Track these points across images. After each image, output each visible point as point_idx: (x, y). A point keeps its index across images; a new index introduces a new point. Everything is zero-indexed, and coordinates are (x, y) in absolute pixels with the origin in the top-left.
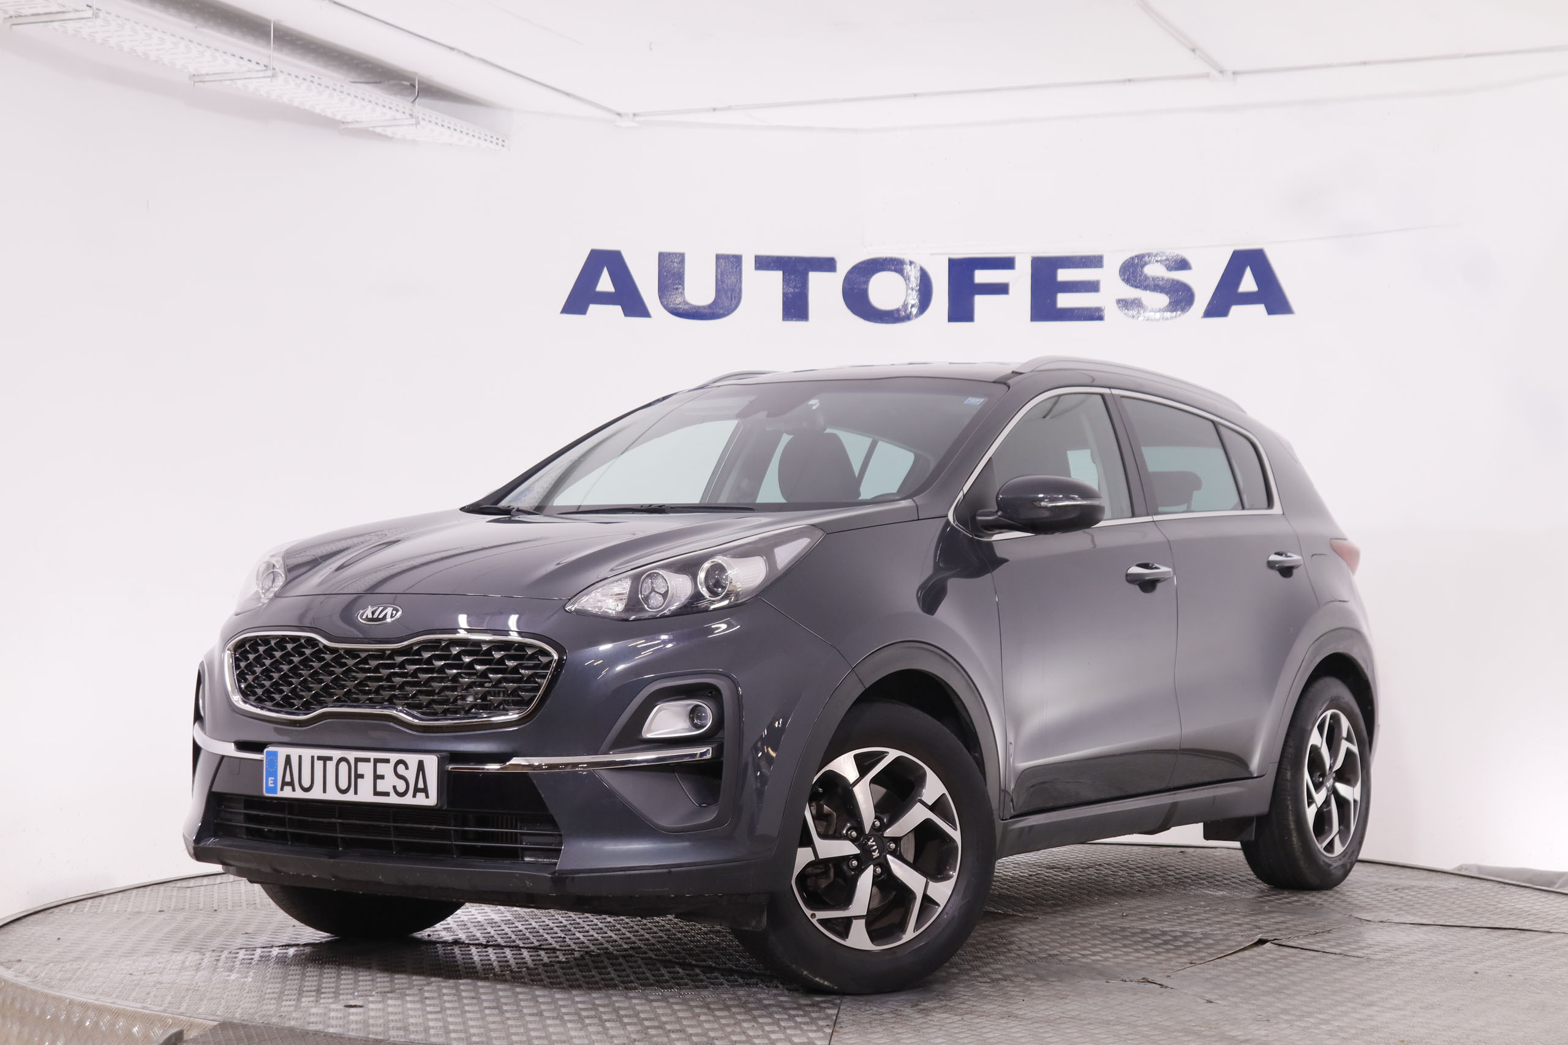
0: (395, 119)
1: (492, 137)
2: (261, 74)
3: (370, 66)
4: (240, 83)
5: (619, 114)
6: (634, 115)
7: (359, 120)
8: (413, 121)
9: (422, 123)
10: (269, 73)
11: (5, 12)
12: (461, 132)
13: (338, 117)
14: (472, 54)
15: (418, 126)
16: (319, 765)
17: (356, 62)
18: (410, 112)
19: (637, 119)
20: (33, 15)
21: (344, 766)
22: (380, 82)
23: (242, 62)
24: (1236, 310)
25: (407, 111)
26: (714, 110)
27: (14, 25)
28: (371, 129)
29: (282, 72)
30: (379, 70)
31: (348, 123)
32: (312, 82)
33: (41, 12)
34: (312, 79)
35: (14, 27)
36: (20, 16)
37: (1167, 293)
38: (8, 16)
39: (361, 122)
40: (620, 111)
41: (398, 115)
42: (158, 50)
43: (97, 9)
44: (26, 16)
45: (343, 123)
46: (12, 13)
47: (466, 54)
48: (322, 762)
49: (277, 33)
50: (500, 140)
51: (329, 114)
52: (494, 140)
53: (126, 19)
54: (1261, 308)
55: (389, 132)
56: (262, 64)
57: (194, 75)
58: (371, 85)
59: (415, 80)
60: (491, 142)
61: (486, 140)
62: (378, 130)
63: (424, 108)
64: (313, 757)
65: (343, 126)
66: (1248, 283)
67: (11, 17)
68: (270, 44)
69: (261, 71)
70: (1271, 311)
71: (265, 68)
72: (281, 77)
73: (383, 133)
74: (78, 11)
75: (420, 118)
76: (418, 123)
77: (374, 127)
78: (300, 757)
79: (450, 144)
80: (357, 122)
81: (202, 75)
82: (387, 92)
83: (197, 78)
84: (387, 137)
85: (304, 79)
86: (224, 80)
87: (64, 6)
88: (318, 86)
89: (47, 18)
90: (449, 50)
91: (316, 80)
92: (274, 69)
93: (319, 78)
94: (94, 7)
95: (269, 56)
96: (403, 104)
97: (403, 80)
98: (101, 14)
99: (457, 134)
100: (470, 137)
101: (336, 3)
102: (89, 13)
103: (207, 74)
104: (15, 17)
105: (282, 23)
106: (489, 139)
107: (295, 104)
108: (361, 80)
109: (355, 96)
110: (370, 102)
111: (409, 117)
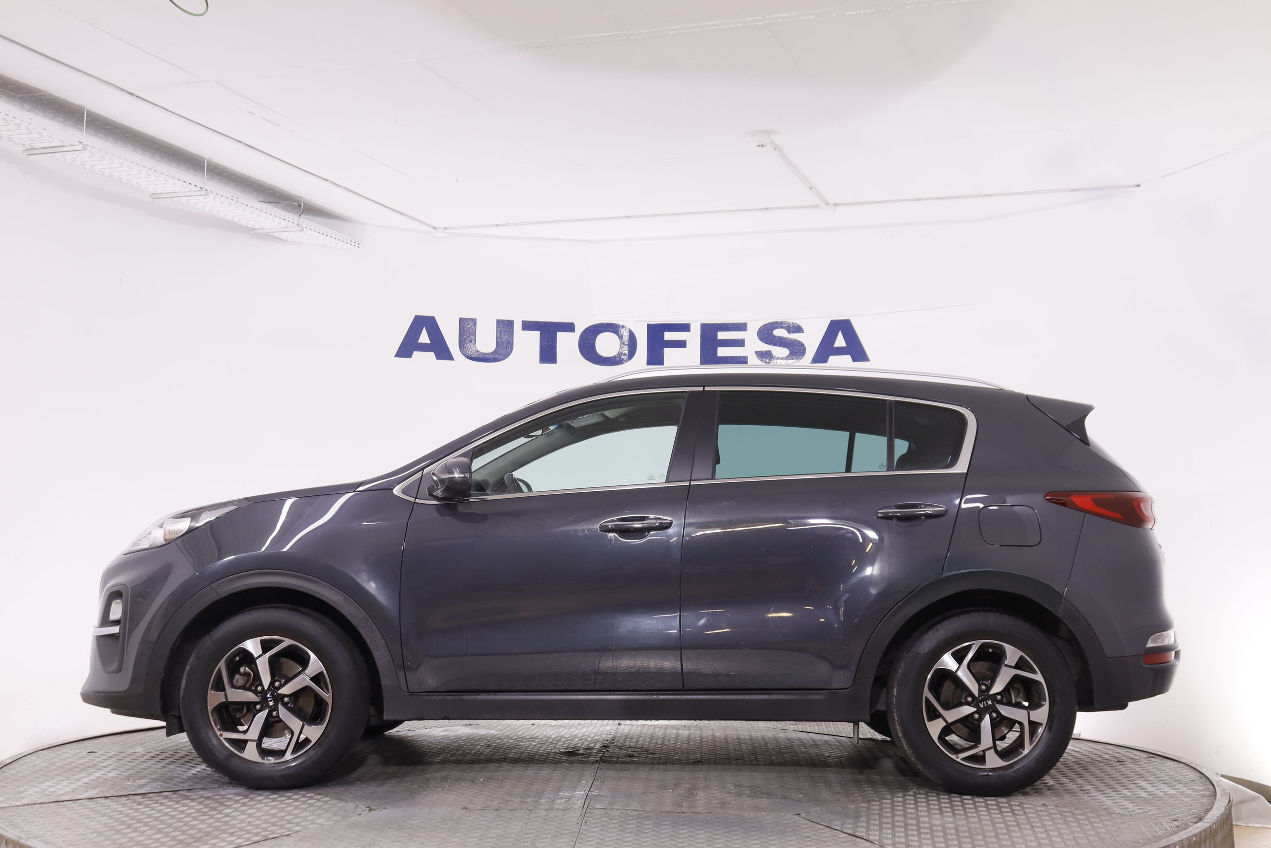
0: (287, 227)
2: (197, 193)
3: (271, 192)
4: (184, 200)
5: (435, 228)
6: (445, 228)
7: (263, 227)
8: (299, 228)
9: (305, 230)
10: (203, 192)
11: (23, 146)
12: (331, 237)
13: (250, 226)
14: (339, 184)
15: (302, 232)
17: (262, 189)
18: (298, 222)
19: (447, 231)
20: (42, 148)
22: (278, 203)
23: (185, 185)
25: (296, 222)
26: (497, 225)
28: (271, 234)
29: (212, 192)
30: (278, 195)
31: (256, 229)
32: (232, 200)
33: (48, 146)
34: (232, 198)
35: (29, 156)
36: (34, 149)
38: (26, 149)
39: (265, 229)
40: (435, 226)
41: (289, 224)
42: (128, 175)
43: (86, 145)
44: (37, 149)
45: (253, 229)
46: (29, 147)
47: (335, 184)
49: (208, 168)
50: (357, 243)
51: (243, 223)
52: (353, 243)
53: (106, 152)
55: (283, 236)
56: (199, 187)
57: (153, 194)
58: (274, 204)
59: (301, 202)
60: (351, 244)
61: (347, 243)
62: (276, 235)
63: (305, 221)
65: (254, 232)
67: (28, 149)
68: (204, 174)
69: (198, 191)
71: (201, 189)
72: (211, 196)
73: (280, 237)
74: (73, 145)
75: (304, 227)
76: (302, 230)
77: (273, 232)
79: (324, 245)
80: (262, 229)
81: (158, 194)
82: (283, 209)
83: (155, 196)
84: (282, 239)
85: (227, 198)
86: (173, 197)
87: (63, 142)
88: (236, 203)
89: (52, 150)
90: (324, 181)
91: (235, 199)
92: (206, 190)
93: (237, 198)
94: (84, 143)
95: (204, 182)
96: (293, 217)
97: (293, 202)
98: (89, 148)
99: (328, 238)
100: (337, 241)
101: (248, 145)
102: (80, 147)
103: (162, 193)
104: (31, 149)
105: (213, 160)
106: (350, 242)
107: (222, 216)
108: (265, 201)
109: (261, 211)
110: (271, 215)
111: (297, 226)
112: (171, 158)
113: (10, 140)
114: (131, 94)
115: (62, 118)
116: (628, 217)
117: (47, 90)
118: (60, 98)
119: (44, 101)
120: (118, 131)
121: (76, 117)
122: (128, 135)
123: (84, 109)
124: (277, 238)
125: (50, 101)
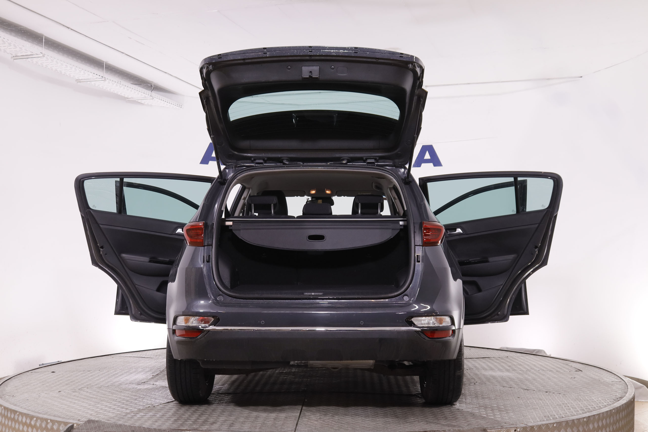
0: (145, 97)
2: (100, 79)
3: (137, 79)
4: (93, 83)
8: (152, 98)
9: (154, 98)
10: (103, 79)
11: (12, 54)
13: (126, 96)
14: (172, 75)
15: (153, 100)
17: (132, 77)
18: (151, 95)
20: (22, 56)
22: (141, 84)
23: (94, 75)
24: (423, 165)
25: (150, 95)
27: (14, 59)
28: (137, 101)
29: (108, 79)
30: (140, 80)
31: (129, 98)
32: (118, 83)
33: (24, 55)
34: (118, 82)
35: (14, 60)
36: (17, 56)
38: (13, 56)
41: (147, 96)
42: (65, 70)
43: (44, 54)
44: (19, 56)
45: (127, 98)
46: (14, 55)
47: (170, 75)
49: (106, 66)
50: (180, 106)
51: (123, 95)
52: (178, 105)
53: (54, 58)
54: (432, 164)
56: (101, 76)
57: (77, 80)
58: (138, 85)
59: (152, 84)
61: (175, 105)
62: (139, 101)
63: (154, 94)
65: (128, 99)
66: (427, 156)
67: (14, 56)
68: (104, 70)
69: (101, 78)
70: (435, 165)
71: (102, 77)
72: (107, 81)
73: (141, 102)
74: (37, 54)
76: (153, 98)
79: (163, 107)
80: (132, 98)
81: (80, 80)
82: (143, 88)
83: (78, 81)
84: (142, 103)
85: (115, 82)
86: (87, 82)
87: (32, 52)
88: (120, 84)
89: (26, 57)
90: (165, 73)
91: (119, 82)
92: (105, 78)
93: (120, 82)
94: (43, 53)
95: (103, 74)
96: (148, 92)
97: (149, 84)
98: (46, 56)
99: (166, 103)
100: (170, 104)
101: (127, 55)
102: (41, 55)
103: (82, 79)
104: (15, 56)
105: (108, 62)
106: (177, 105)
107: (112, 91)
108: (134, 84)
109: (132, 89)
110: (137, 91)
111: (150, 96)
112: (86, 61)
113: (5, 51)
114: (68, 28)
115: (31, 40)
117: (24, 26)
118: (31, 30)
119: (23, 32)
120: (60, 47)
121: (38, 40)
122: (65, 49)
123: (43, 35)
124: (140, 103)
125: (25, 31)
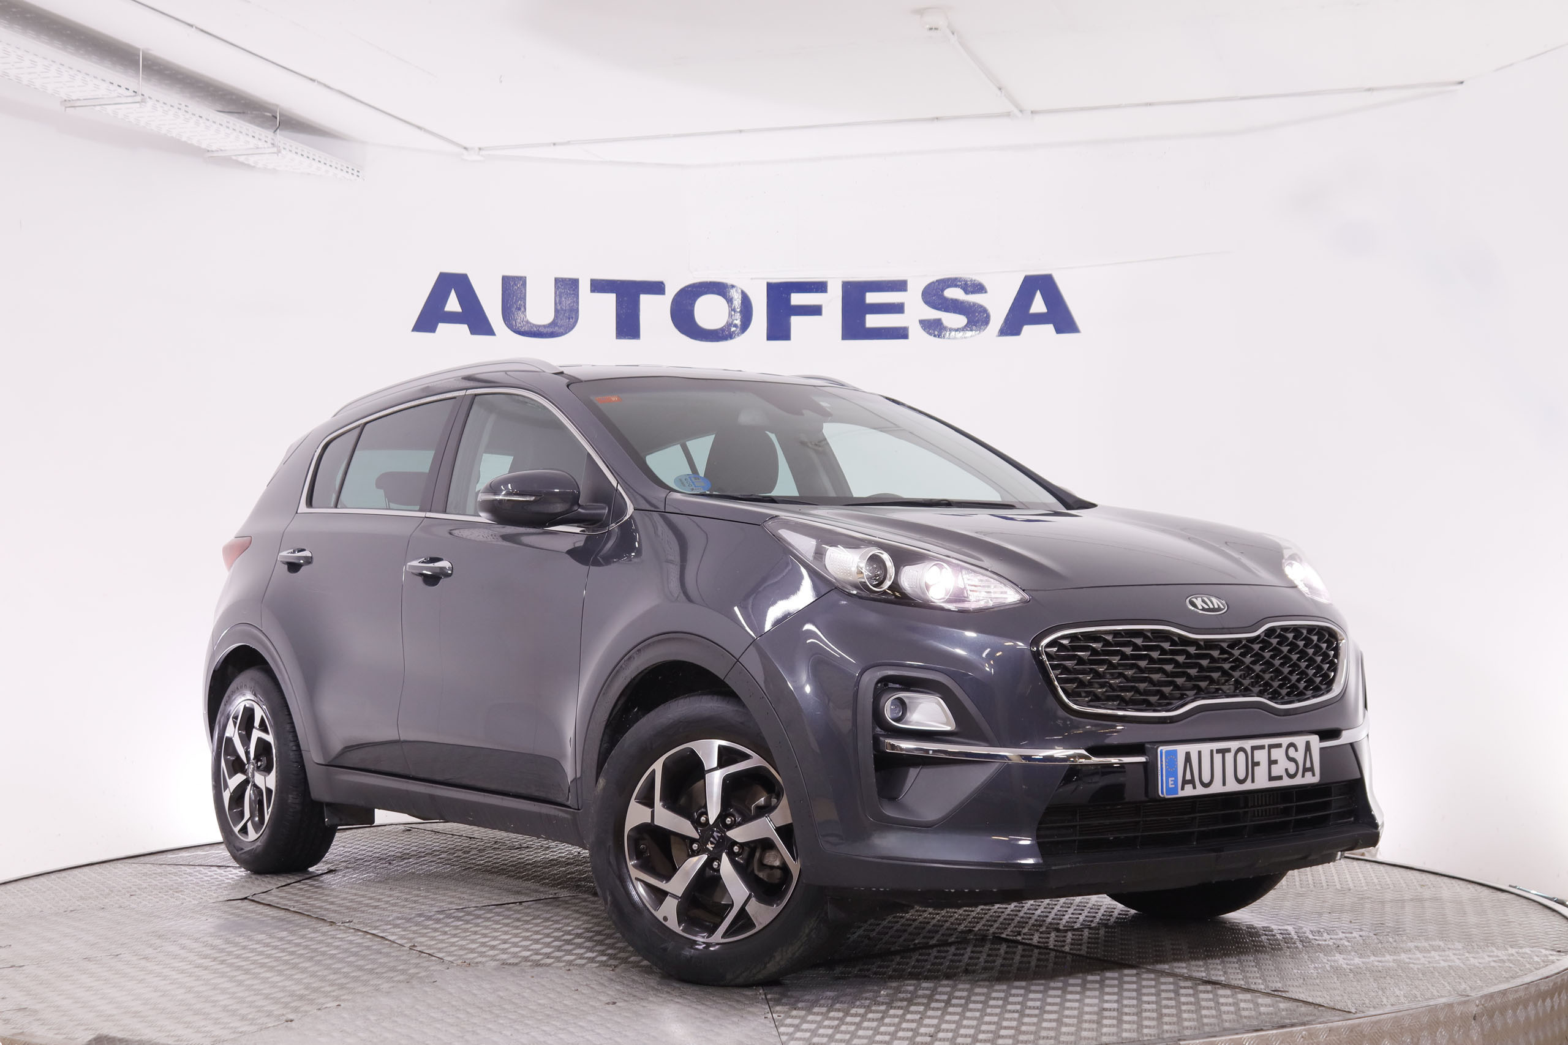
0: (258, 148)
1: (347, 168)
2: (130, 100)
3: (234, 97)
4: (110, 109)
5: (466, 148)
6: (480, 149)
7: (223, 149)
8: (275, 150)
9: (283, 152)
10: (138, 98)
12: (319, 162)
13: (204, 146)
14: (331, 86)
15: (280, 154)
16: (1218, 758)
17: (220, 93)
18: (272, 141)
19: (483, 153)
21: (1241, 756)
22: (244, 113)
23: (112, 87)
24: (1027, 329)
25: (269, 141)
26: (554, 144)
28: (234, 158)
29: (150, 98)
30: (243, 102)
31: (212, 151)
32: (179, 109)
34: (180, 106)
37: (964, 315)
39: (225, 150)
40: (467, 145)
41: (261, 144)
42: (30, 73)
45: (208, 151)
47: (325, 85)
48: (1221, 755)
49: (144, 62)
50: (356, 171)
51: (195, 142)
52: (350, 171)
54: (1050, 328)
55: (251, 161)
56: (131, 91)
57: (65, 101)
58: (236, 114)
59: (276, 112)
60: (347, 172)
61: (342, 170)
62: (242, 159)
63: (282, 138)
64: (1212, 751)
65: (209, 154)
66: (1038, 305)
68: (139, 73)
69: (131, 96)
70: (1059, 331)
71: (134, 94)
72: (150, 103)
73: (246, 162)
75: (281, 148)
76: (279, 152)
77: (235, 155)
78: (1200, 752)
79: (309, 174)
80: (221, 150)
81: (73, 100)
82: (251, 122)
83: (68, 103)
84: (249, 166)
85: (171, 106)
86: (94, 106)
88: (185, 113)
90: (310, 81)
91: (183, 107)
92: (143, 95)
93: (186, 106)
95: (138, 84)
96: (266, 134)
97: (265, 112)
99: (315, 164)
100: (327, 167)
101: (202, 31)
103: (78, 100)
105: (151, 52)
106: (345, 169)
107: (163, 131)
108: (227, 110)
109: (221, 125)
110: (234, 130)
111: (270, 145)
112: (90, 49)
116: (741, 131)
120: (14, 10)
122: (28, 15)
124: (243, 164)
